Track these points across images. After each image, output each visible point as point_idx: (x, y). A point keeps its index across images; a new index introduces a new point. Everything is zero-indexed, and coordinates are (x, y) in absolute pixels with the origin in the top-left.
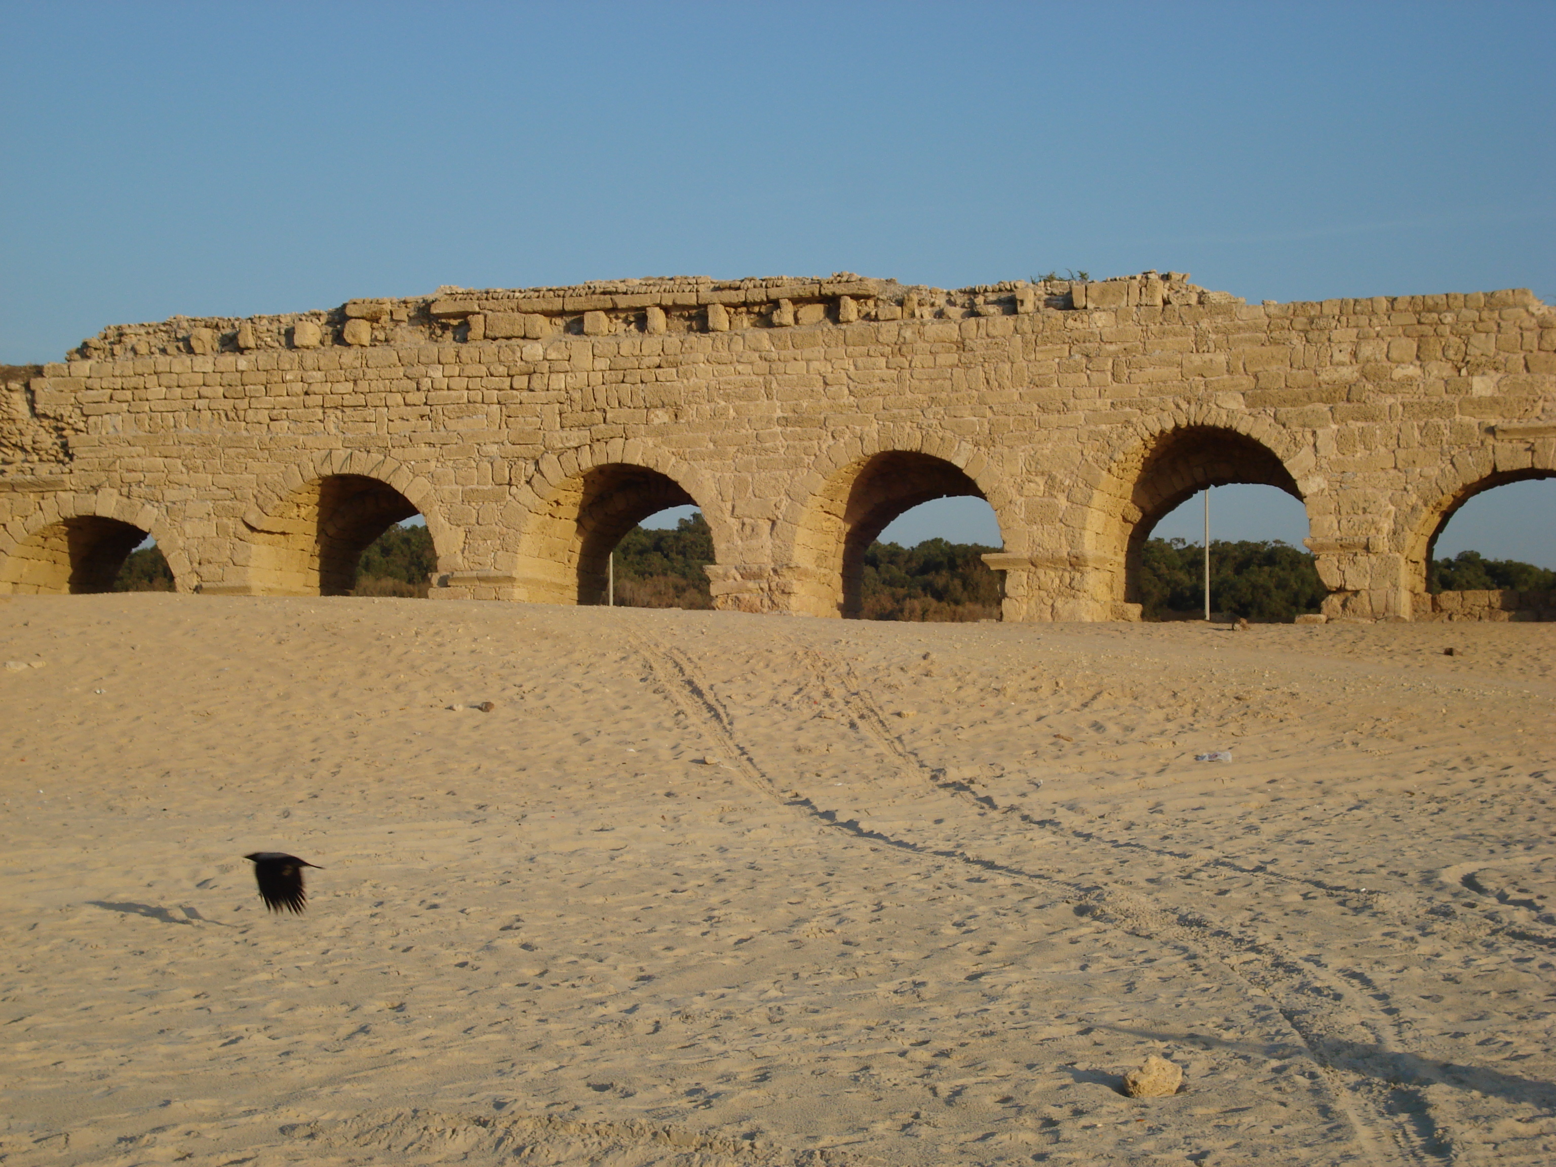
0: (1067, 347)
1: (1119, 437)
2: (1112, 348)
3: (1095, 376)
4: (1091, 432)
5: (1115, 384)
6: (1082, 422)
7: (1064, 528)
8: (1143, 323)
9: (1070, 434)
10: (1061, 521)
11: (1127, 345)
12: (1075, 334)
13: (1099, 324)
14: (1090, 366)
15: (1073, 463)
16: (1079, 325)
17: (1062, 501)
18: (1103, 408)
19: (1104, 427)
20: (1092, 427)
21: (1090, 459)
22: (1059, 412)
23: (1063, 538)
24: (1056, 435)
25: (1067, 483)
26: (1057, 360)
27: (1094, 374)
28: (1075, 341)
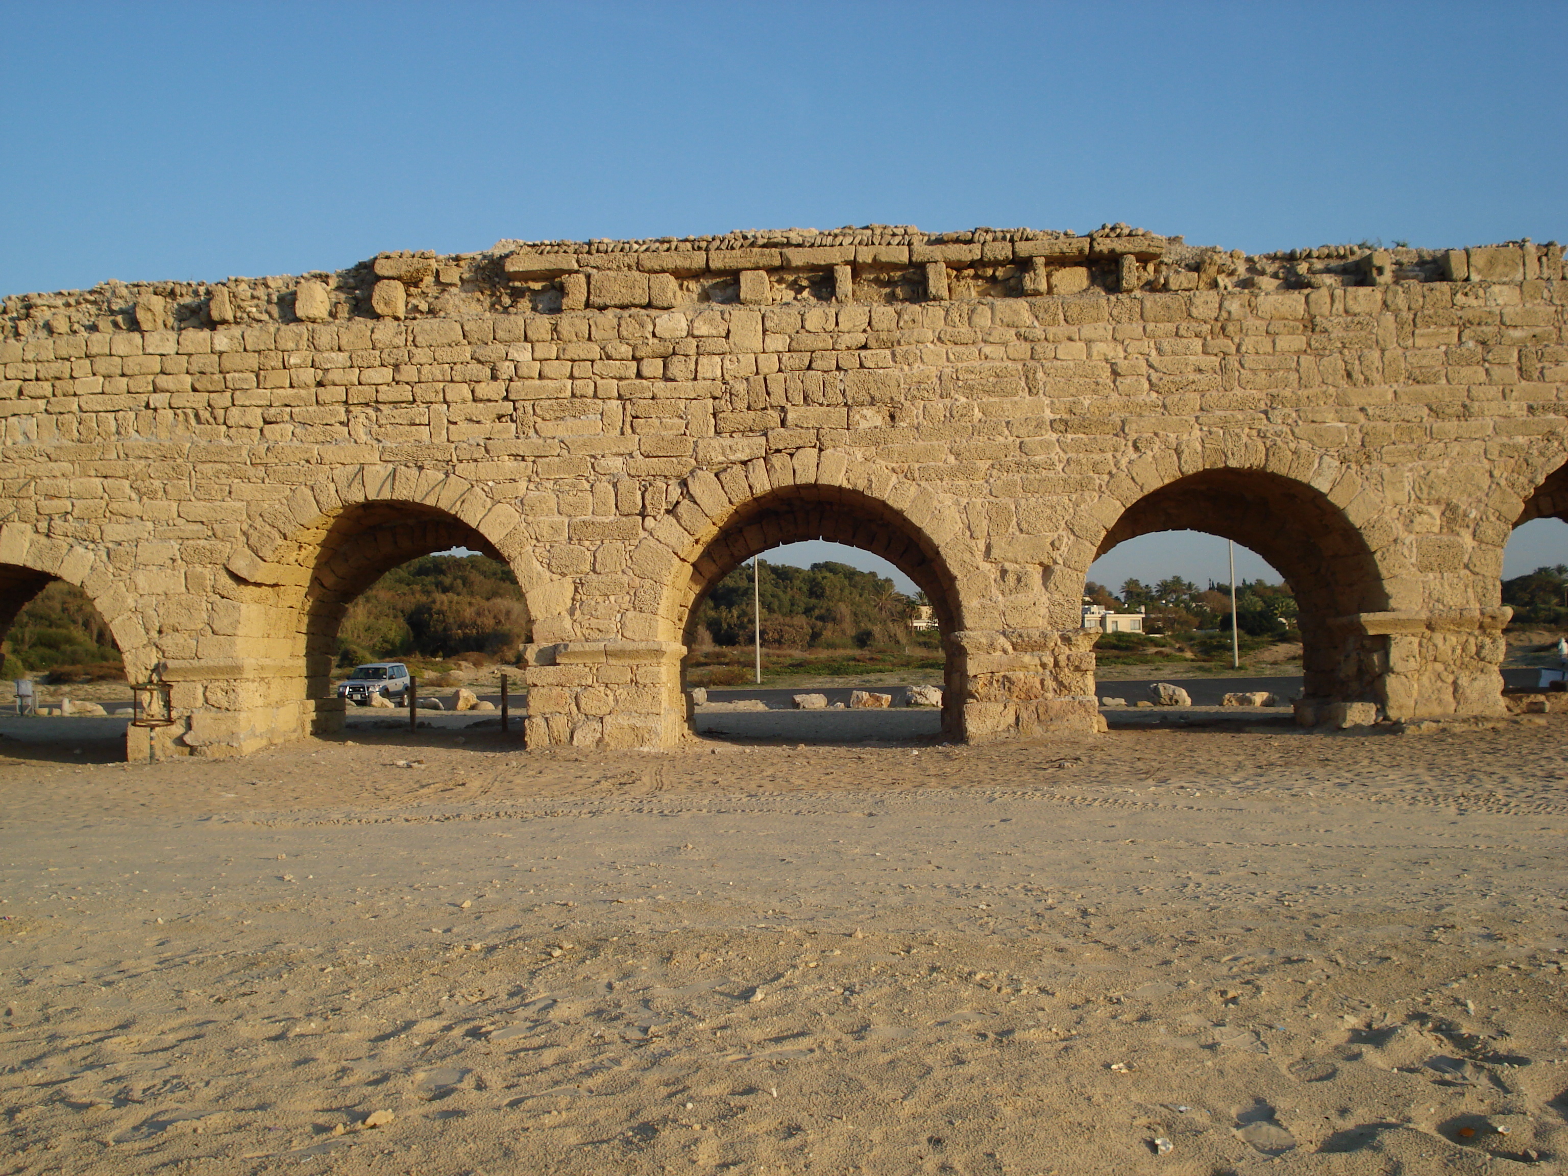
0: (1456, 330)
1: (1542, 454)
2: (1517, 334)
3: (1496, 371)
4: (1503, 445)
5: (1523, 383)
6: (1490, 432)
7: (1472, 578)
8: (1557, 302)
9: (1475, 448)
10: (1466, 567)
11: (1537, 331)
12: (1468, 314)
13: (1500, 301)
14: (1490, 357)
15: (1479, 488)
16: (1472, 301)
17: (1467, 540)
18: (1518, 413)
19: (1520, 440)
20: (1505, 439)
21: (1503, 482)
22: (1458, 417)
23: (1470, 590)
24: (1455, 448)
25: (1472, 516)
26: (1443, 348)
27: (1496, 367)
28: (1465, 324)
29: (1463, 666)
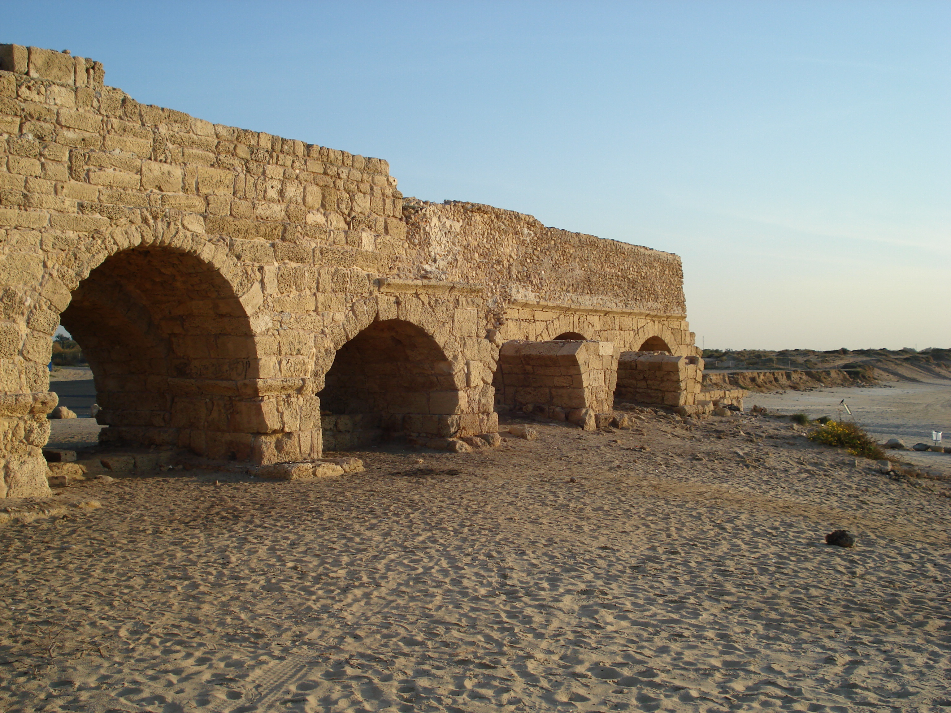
0: (18, 120)
2: (70, 135)
3: (51, 167)
4: (57, 238)
5: (73, 181)
7: (25, 364)
8: (104, 113)
9: (33, 237)
10: (21, 353)
11: (87, 135)
12: (29, 107)
13: (58, 102)
14: (46, 152)
15: (34, 277)
16: (34, 95)
17: (22, 327)
18: (71, 210)
19: (71, 235)
21: (55, 274)
22: (19, 205)
23: (23, 376)
25: (27, 304)
26: (6, 136)
27: (50, 163)
28: (27, 117)
29: (14, 450)
